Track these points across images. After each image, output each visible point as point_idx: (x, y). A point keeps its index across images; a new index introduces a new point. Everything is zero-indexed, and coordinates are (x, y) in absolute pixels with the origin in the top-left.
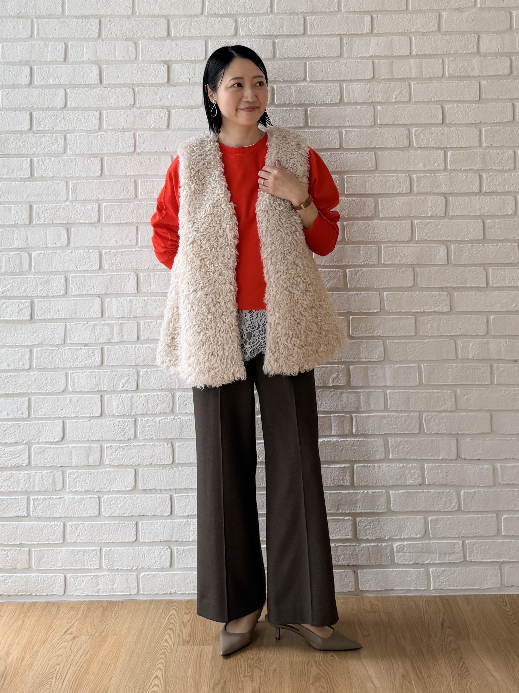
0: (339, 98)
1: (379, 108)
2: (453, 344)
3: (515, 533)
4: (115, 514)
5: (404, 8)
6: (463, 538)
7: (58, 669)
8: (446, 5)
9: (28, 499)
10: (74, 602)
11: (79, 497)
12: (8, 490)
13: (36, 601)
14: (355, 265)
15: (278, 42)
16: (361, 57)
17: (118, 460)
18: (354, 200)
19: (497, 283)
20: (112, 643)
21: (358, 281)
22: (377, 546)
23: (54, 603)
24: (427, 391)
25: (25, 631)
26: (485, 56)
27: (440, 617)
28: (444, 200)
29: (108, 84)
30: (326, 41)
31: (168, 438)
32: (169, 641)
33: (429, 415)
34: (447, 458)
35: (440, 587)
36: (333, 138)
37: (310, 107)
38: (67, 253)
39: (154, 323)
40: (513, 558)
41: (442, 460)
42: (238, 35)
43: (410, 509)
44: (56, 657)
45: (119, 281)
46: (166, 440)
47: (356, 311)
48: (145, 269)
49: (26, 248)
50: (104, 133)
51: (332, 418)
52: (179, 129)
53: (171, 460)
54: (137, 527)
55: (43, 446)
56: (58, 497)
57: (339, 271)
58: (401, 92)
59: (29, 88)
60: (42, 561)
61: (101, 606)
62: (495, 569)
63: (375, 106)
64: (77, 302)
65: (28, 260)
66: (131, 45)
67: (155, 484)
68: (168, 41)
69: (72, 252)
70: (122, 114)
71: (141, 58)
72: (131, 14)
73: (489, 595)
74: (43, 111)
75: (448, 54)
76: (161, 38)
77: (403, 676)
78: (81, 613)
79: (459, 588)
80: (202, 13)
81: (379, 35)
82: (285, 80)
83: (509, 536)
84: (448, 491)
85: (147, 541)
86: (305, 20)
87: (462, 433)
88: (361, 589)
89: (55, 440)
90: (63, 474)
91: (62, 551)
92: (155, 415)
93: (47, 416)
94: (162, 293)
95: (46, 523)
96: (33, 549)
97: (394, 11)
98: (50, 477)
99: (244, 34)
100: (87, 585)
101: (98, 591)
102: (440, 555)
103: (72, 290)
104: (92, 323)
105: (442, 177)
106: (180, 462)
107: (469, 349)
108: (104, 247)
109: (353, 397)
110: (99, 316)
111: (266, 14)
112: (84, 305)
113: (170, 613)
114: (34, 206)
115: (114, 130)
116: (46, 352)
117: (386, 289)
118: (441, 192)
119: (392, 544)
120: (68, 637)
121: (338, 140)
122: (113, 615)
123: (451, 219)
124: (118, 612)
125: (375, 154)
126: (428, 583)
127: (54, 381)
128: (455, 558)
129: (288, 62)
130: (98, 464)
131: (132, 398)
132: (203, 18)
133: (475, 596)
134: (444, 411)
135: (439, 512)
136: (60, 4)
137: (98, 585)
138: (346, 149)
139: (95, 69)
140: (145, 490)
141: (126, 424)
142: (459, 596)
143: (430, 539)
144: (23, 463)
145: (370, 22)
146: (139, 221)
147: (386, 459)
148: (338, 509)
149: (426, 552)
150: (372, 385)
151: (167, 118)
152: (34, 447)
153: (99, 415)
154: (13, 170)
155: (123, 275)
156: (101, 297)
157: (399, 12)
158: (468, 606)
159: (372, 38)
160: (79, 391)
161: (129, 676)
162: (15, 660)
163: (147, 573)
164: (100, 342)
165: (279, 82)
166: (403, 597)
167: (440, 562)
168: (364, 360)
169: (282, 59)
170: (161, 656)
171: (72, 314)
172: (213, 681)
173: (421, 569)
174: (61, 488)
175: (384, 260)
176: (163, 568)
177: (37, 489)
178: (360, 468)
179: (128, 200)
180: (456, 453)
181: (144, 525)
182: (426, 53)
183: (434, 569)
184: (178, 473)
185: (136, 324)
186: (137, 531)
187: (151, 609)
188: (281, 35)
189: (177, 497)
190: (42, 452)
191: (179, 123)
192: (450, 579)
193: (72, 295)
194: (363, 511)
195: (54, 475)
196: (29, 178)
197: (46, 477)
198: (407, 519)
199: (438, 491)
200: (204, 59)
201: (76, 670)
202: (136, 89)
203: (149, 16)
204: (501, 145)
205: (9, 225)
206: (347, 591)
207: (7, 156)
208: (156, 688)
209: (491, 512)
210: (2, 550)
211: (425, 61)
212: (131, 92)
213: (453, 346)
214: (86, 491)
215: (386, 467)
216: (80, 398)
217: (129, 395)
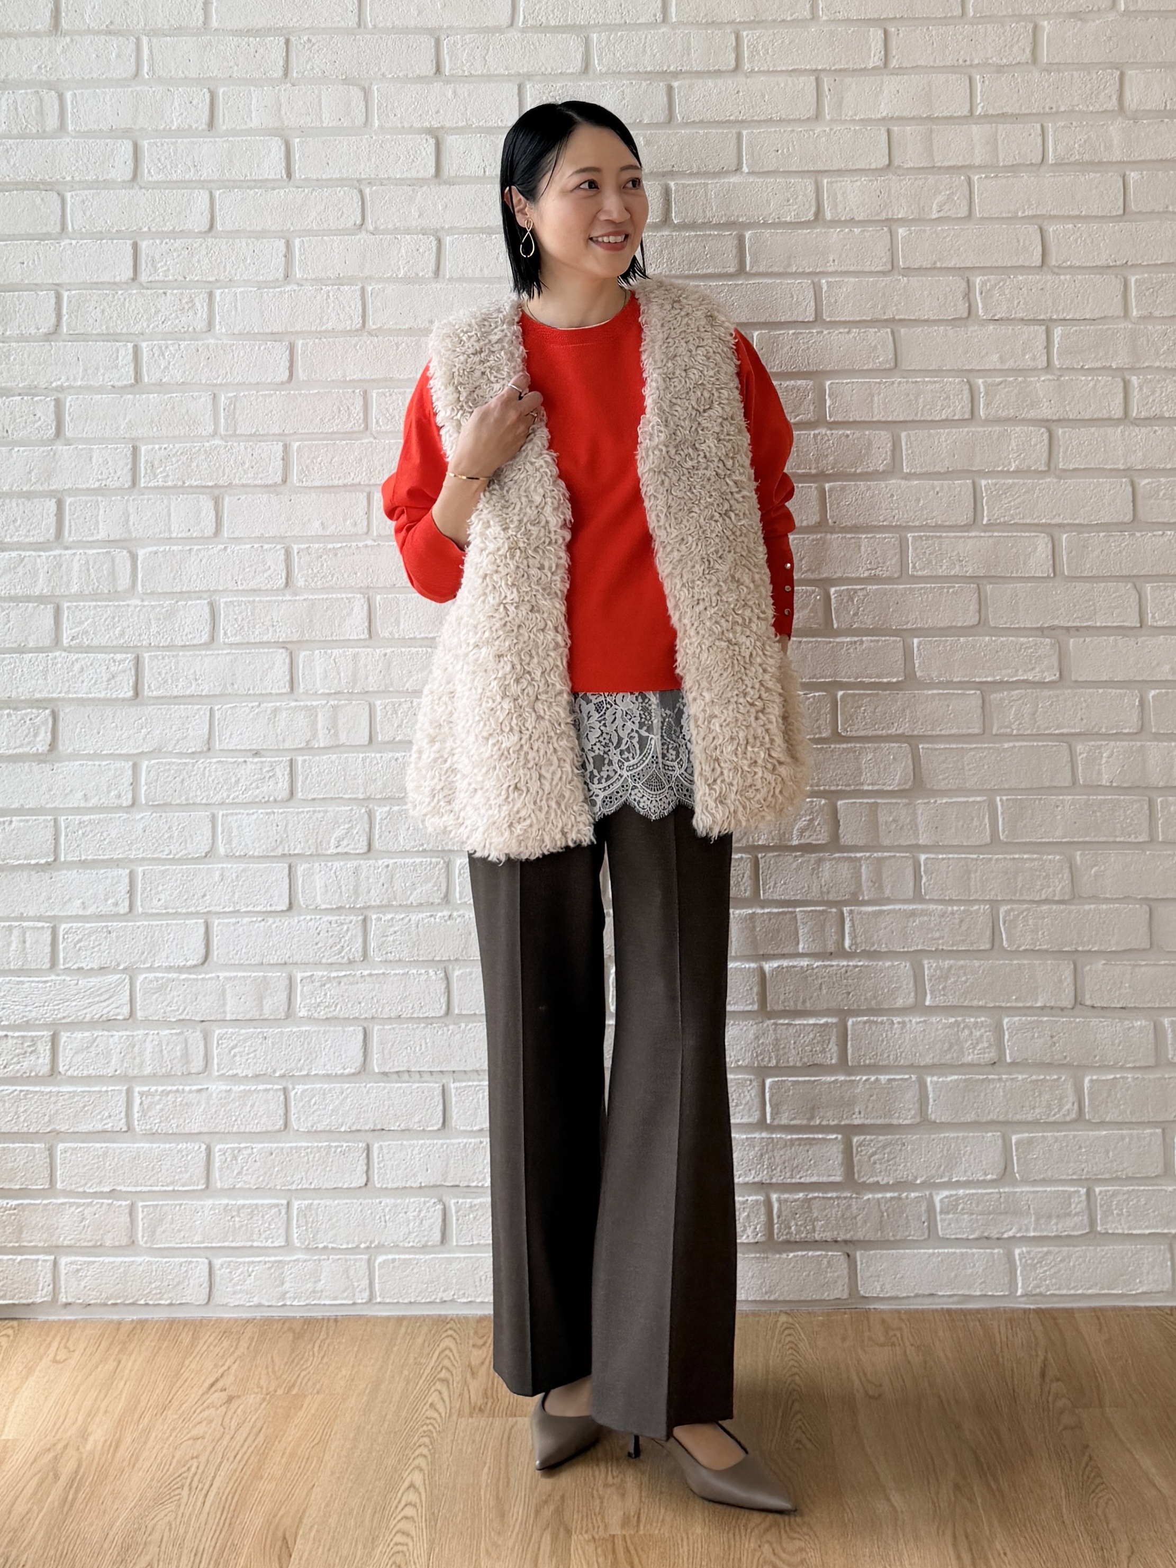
0: (813, 209)
1: (902, 232)
2: (1066, 753)
4: (320, 1127)
5: (958, 12)
6: (1089, 1183)
7: (193, 1469)
8: (1050, 5)
9: (129, 1092)
10: (230, 1319)
11: (242, 1088)
12: (85, 1073)
13: (144, 1316)
14: (847, 578)
15: (680, 87)
16: (862, 120)
17: (328, 1007)
18: (848, 436)
19: (1163, 619)
20: (313, 1411)
21: (856, 614)
22: (899, 1198)
23: (186, 1323)
24: (1008, 857)
25: (122, 1383)
26: (1136, 116)
27: (1037, 1356)
28: (1046, 436)
29: (305, 179)
30: (786, 84)
31: (437, 958)
32: (440, 1406)
33: (1012, 910)
34: (1052, 1004)
35: (1038, 1291)
36: (801, 298)
37: (749, 229)
38: (215, 550)
39: (405, 706)
41: (1042, 1008)
42: (591, 73)
43: (970, 1118)
44: (191, 1442)
45: (330, 613)
46: (431, 962)
47: (852, 680)
48: (385, 587)
49: (125, 540)
50: (296, 287)
51: (799, 917)
52: (461, 279)
53: (444, 1007)
54: (368, 1155)
55: (161, 975)
56: (194, 1088)
57: (814, 592)
58: (950, 197)
59: (132, 187)
60: (159, 1230)
61: (290, 1329)
62: (1159, 1250)
63: (894, 228)
64: (236, 659)
65: (128, 566)
66: (356, 94)
67: (408, 1061)
68: (437, 85)
69: (225, 548)
70: (335, 245)
71: (376, 123)
72: (355, 26)
73: (1146, 1308)
74: (162, 240)
75: (1054, 114)
76: (421, 79)
77: (957, 1487)
78: (246, 1345)
79: (1080, 1292)
80: (512, 24)
81: (901, 71)
82: (695, 170)
84: (1055, 1077)
85: (390, 1186)
86: (738, 38)
87: (1086, 948)
88: (862, 1293)
89: (189, 964)
90: (206, 1037)
91: (202, 1207)
92: (409, 908)
93: (170, 911)
94: (423, 639)
95: (168, 1146)
96: (141, 1204)
97: (936, 18)
98: (176, 1045)
99: (604, 70)
100: (258, 1283)
101: (283, 1296)
102: (1037, 1219)
103: (225, 634)
104: (270, 705)
105: (1041, 384)
106: (464, 1012)
107: (1100, 765)
108: (298, 539)
109: (845, 870)
110: (284, 691)
111: (653, 25)
112: (252, 667)
113: (442, 1345)
114: (143, 449)
115: (318, 281)
116: (169, 770)
117: (916, 632)
118: (1039, 417)
119: (931, 1195)
120: (217, 1397)
121: (812, 303)
122: (316, 1349)
123: (1060, 478)
124: (327, 1341)
125: (893, 333)
126: (1010, 1282)
127: (186, 834)
128: (1072, 1225)
129: (701, 132)
130: (283, 1015)
131: (356, 871)
132: (514, 34)
133: (1115, 1309)
134: (1046, 901)
135: (1035, 1124)
137: (283, 1283)
138: (830, 322)
139: (276, 147)
140: (385, 1074)
141: (345, 927)
142: (1081, 1310)
143: (1014, 1183)
144: (118, 1014)
145: (881, 44)
146: (372, 481)
147: (918, 1007)
148: (812, 1117)
149: (1006, 1213)
150: (887, 842)
151: (434, 255)
152: (141, 978)
153: (285, 908)
154: (97, 369)
155: (337, 599)
156: (290, 648)
157: (945, 20)
158: (1100, 1331)
159: (886, 78)
160: (240, 856)
161: (350, 1485)
162: (99, 1447)
163: (390, 1257)
164: (287, 747)
165: (683, 174)
166: (956, 1311)
167: (1037, 1234)
168: (870, 788)
169: (686, 124)
170: (422, 1440)
171: (225, 685)
172: (536, 1494)
173: (996, 1251)
174: (201, 1069)
175: (914, 567)
176: (425, 1246)
177: (148, 1070)
178: (861, 1026)
179: (349, 435)
180: (1072, 994)
181: (385, 1151)
182: (1005, 110)
183: (1024, 1249)
184: (458, 1036)
185: (367, 708)
186: (368, 1164)
187: (400, 1336)
188: (686, 72)
189: (457, 1088)
190: (159, 989)
191: (461, 266)
192: (1059, 1271)
193: (225, 643)
194: (868, 1122)
195: (186, 1041)
196: (132, 386)
197: (168, 1044)
198: (964, 1138)
199: (1034, 1077)
201: (235, 1471)
202: (367, 191)
203: (394, 30)
204: (1172, 313)
205: (88, 489)
206: (832, 1297)
207: (84, 337)
208: (410, 1511)
209: (1150, 1124)
210: (71, 1204)
211: (1003, 129)
212: (356, 198)
213: (1066, 758)
214: (257, 1076)
215: (918, 1023)
216: (244, 870)
217: (352, 864)
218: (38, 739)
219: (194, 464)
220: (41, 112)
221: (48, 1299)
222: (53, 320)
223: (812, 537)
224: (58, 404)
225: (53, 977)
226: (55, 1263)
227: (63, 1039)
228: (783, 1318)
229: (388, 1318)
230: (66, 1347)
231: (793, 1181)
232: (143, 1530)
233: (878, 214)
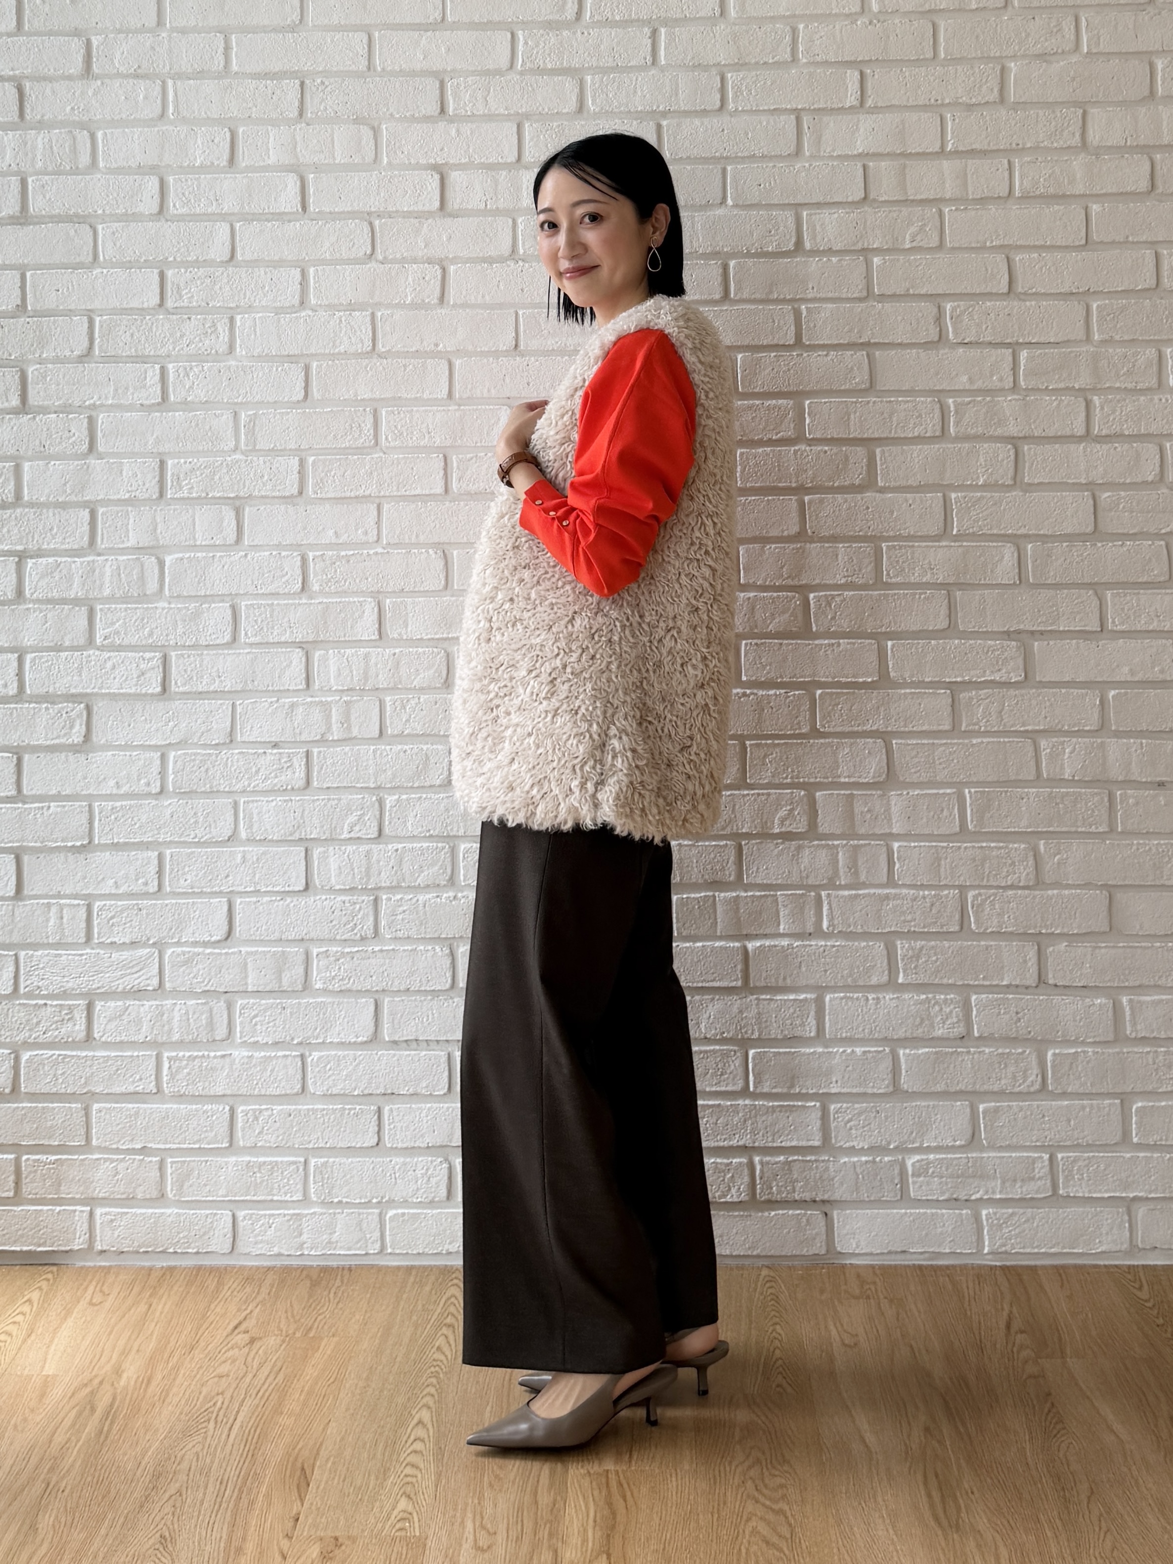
0: (794, 240)
1: (876, 260)
2: (1031, 749)
3: (1161, 1140)
4: (335, 1091)
5: (930, 55)
6: (1052, 1150)
7: (219, 1404)
8: (1017, 48)
9: (159, 1057)
10: (251, 1268)
11: (263, 1054)
12: (118, 1039)
13: (173, 1264)
14: (826, 585)
15: (668, 126)
16: (839, 156)
17: (342, 980)
18: (826, 452)
19: (1122, 623)
20: (329, 1352)
21: (833, 618)
22: (874, 1162)
23: (212, 1270)
24: (976, 845)
25: (153, 1324)
26: (1098, 152)
27: (1003, 1309)
28: (1012, 452)
29: (319, 212)
30: (768, 123)
31: (443, 936)
32: (446, 1349)
33: (980, 894)
34: (1017, 983)
35: (1003, 1249)
36: (782, 322)
37: (733, 259)
38: (237, 557)
39: (413, 702)
40: (1156, 1191)
41: (1008, 986)
42: (585, 114)
43: (940, 1088)
44: (216, 1379)
45: (343, 615)
46: (438, 939)
47: (830, 680)
48: (394, 592)
49: (152, 548)
50: (310, 313)
51: (780, 899)
52: (465, 306)
53: (449, 981)
54: (379, 1117)
55: (188, 949)
56: (219, 1054)
57: (794, 597)
58: (922, 229)
59: (159, 220)
60: (186, 1185)
61: (308, 1276)
62: (1118, 1213)
63: (869, 256)
64: (256, 657)
65: (156, 571)
66: (366, 133)
67: (417, 1031)
68: (442, 125)
69: (246, 555)
70: (347, 273)
71: (385, 160)
72: (365, 69)
73: (1105, 1266)
74: (186, 268)
75: (1020, 150)
76: (427, 119)
77: (927, 1430)
78: (267, 1291)
79: (1043, 1250)
80: (511, 67)
81: (876, 109)
83: (1148, 1145)
84: (1020, 1050)
85: (400, 1146)
86: (723, 79)
87: (1050, 931)
88: (839, 1249)
89: (213, 939)
90: (230, 1007)
91: (227, 1163)
92: (417, 889)
93: (196, 890)
95: (194, 1107)
96: (170, 1160)
97: (909, 60)
98: (202, 1014)
99: (598, 110)
100: (278, 1234)
101: (301, 1246)
102: (1003, 1183)
103: (246, 634)
104: (287, 700)
105: (1008, 404)
107: (1063, 760)
108: (312, 547)
109: (823, 856)
110: (301, 687)
111: (643, 67)
112: (271, 665)
113: (447, 1294)
114: (170, 463)
115: (331, 307)
116: (194, 760)
117: (890, 635)
118: (1005, 434)
119: (903, 1159)
120: (241, 1339)
121: (793, 328)
122: (332, 1295)
123: (1026, 491)
124: (342, 1289)
125: (868, 355)
126: (978, 1239)
127: (210, 819)
128: (1035, 1188)
129: (689, 168)
130: (300, 987)
131: (368, 854)
132: (514, 77)
133: (1076, 1267)
134: (1012, 887)
135: (1000, 1094)
136: (221, 50)
137: (301, 1234)
138: (809, 346)
139: (292, 183)
140: (395, 1042)
141: (358, 906)
142: (1044, 1267)
143: (982, 1149)
144: (148, 985)
145: (857, 85)
146: (382, 493)
147: (891, 985)
148: (792, 1086)
149: (974, 1177)
150: (862, 831)
151: (439, 283)
152: (169, 951)
153: (302, 889)
154: (127, 389)
155: (349, 602)
156: (306, 648)
157: (918, 62)
158: (1062, 1286)
159: (862, 117)
160: (260, 840)
161: (363, 1421)
162: (132, 1383)
163: (400, 1211)
164: (303, 739)
166: (927, 1267)
167: (1003, 1196)
168: (847, 780)
170: (430, 1380)
171: (246, 682)
173: (964, 1212)
174: (224, 1036)
175: (888, 574)
176: (432, 1202)
177: (176, 1037)
178: (838, 1002)
179: (360, 451)
180: (1037, 973)
181: (395, 1113)
182: (974, 147)
183: (991, 1210)
185: (378, 703)
186: (379, 1125)
187: (409, 1284)
188: (674, 112)
190: (186, 963)
192: (1024, 1231)
193: (245, 643)
194: (843, 1091)
195: (211, 1010)
196: (159, 404)
197: (194, 1013)
198: (934, 1107)
199: (1000, 1051)
200: (514, 160)
201: (257, 1406)
202: (377, 223)
203: (402, 73)
204: (1131, 337)
205: (119, 500)
206: (811, 1253)
207: (115, 359)
208: (418, 1446)
209: (1109, 1095)
210: (106, 1160)
211: (972, 164)
212: (367, 229)
213: (1031, 753)
214: (277, 1043)
215: (891, 999)
216: (264, 853)
217: (363, 848)
218: (74, 731)
219: (217, 477)
220: (74, 150)
221: (85, 1246)
222: (86, 344)
223: (792, 546)
224: (91, 421)
225: (88, 951)
226: (91, 1214)
227: (98, 1008)
228: (765, 1272)
229: (398, 1268)
230: (101, 1291)
231: (775, 1145)
232: (173, 1459)
233: (854, 245)
